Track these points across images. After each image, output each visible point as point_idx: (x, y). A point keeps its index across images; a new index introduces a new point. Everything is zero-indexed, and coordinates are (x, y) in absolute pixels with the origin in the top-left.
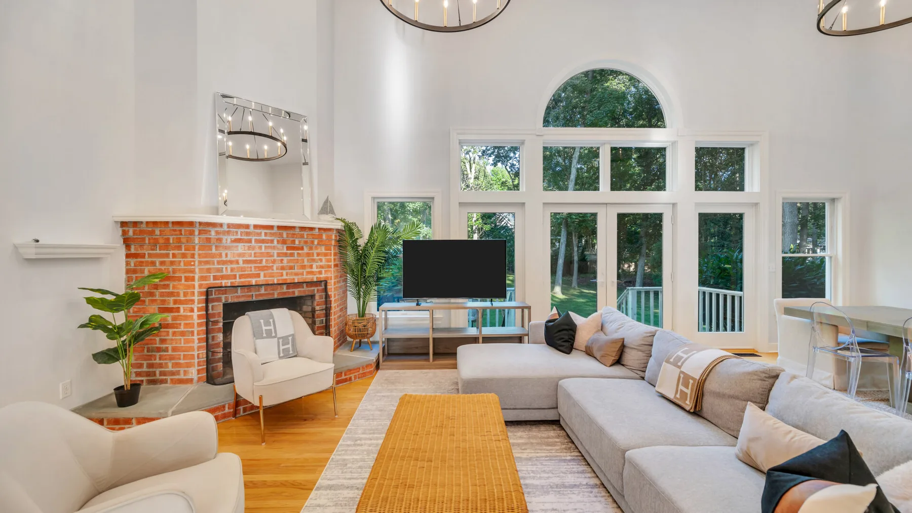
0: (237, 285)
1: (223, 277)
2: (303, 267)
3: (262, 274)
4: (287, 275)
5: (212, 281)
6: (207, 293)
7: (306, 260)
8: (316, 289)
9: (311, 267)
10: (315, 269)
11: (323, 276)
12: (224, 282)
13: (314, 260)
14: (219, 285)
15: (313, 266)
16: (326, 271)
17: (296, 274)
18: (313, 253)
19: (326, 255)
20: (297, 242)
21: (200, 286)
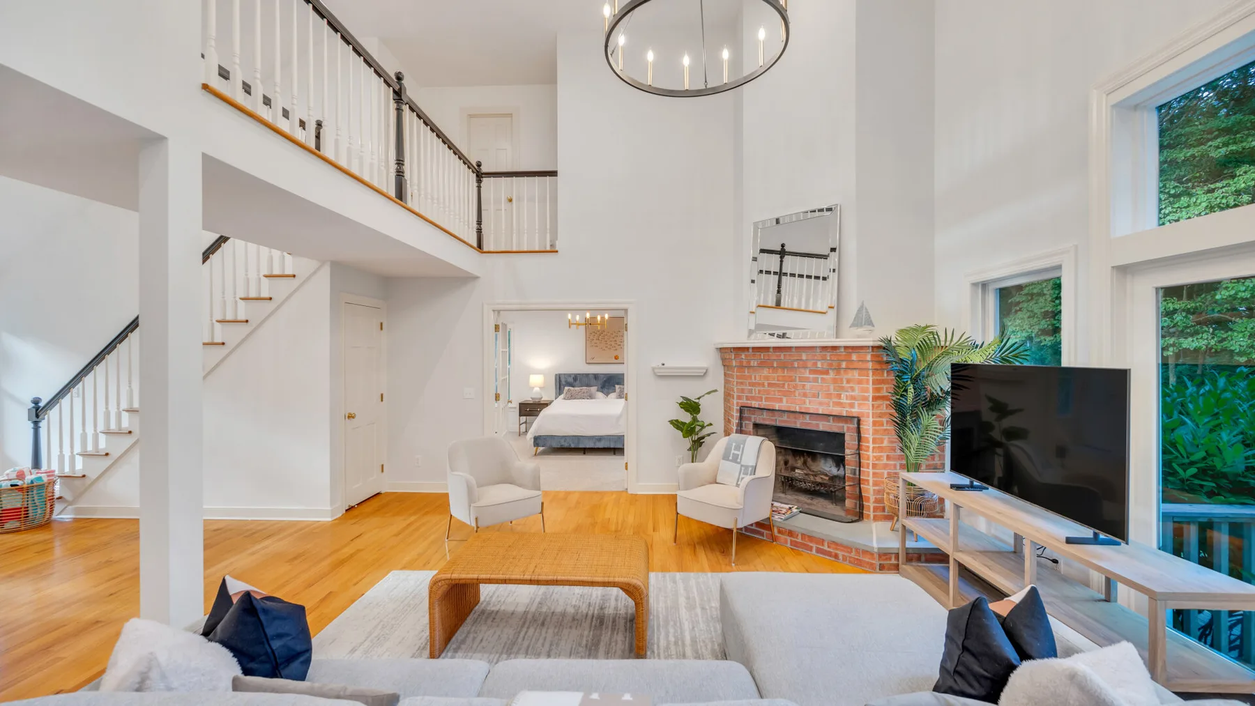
0: (762, 407)
1: (753, 398)
2: (830, 396)
3: (784, 399)
4: (810, 403)
5: (744, 401)
6: (741, 411)
7: (832, 387)
8: (846, 426)
9: (839, 396)
10: (844, 400)
11: (855, 411)
12: (755, 404)
13: (842, 388)
14: (750, 405)
15: (842, 396)
16: (859, 405)
17: (821, 404)
18: (842, 379)
19: (860, 382)
20: (819, 365)
21: (737, 403)
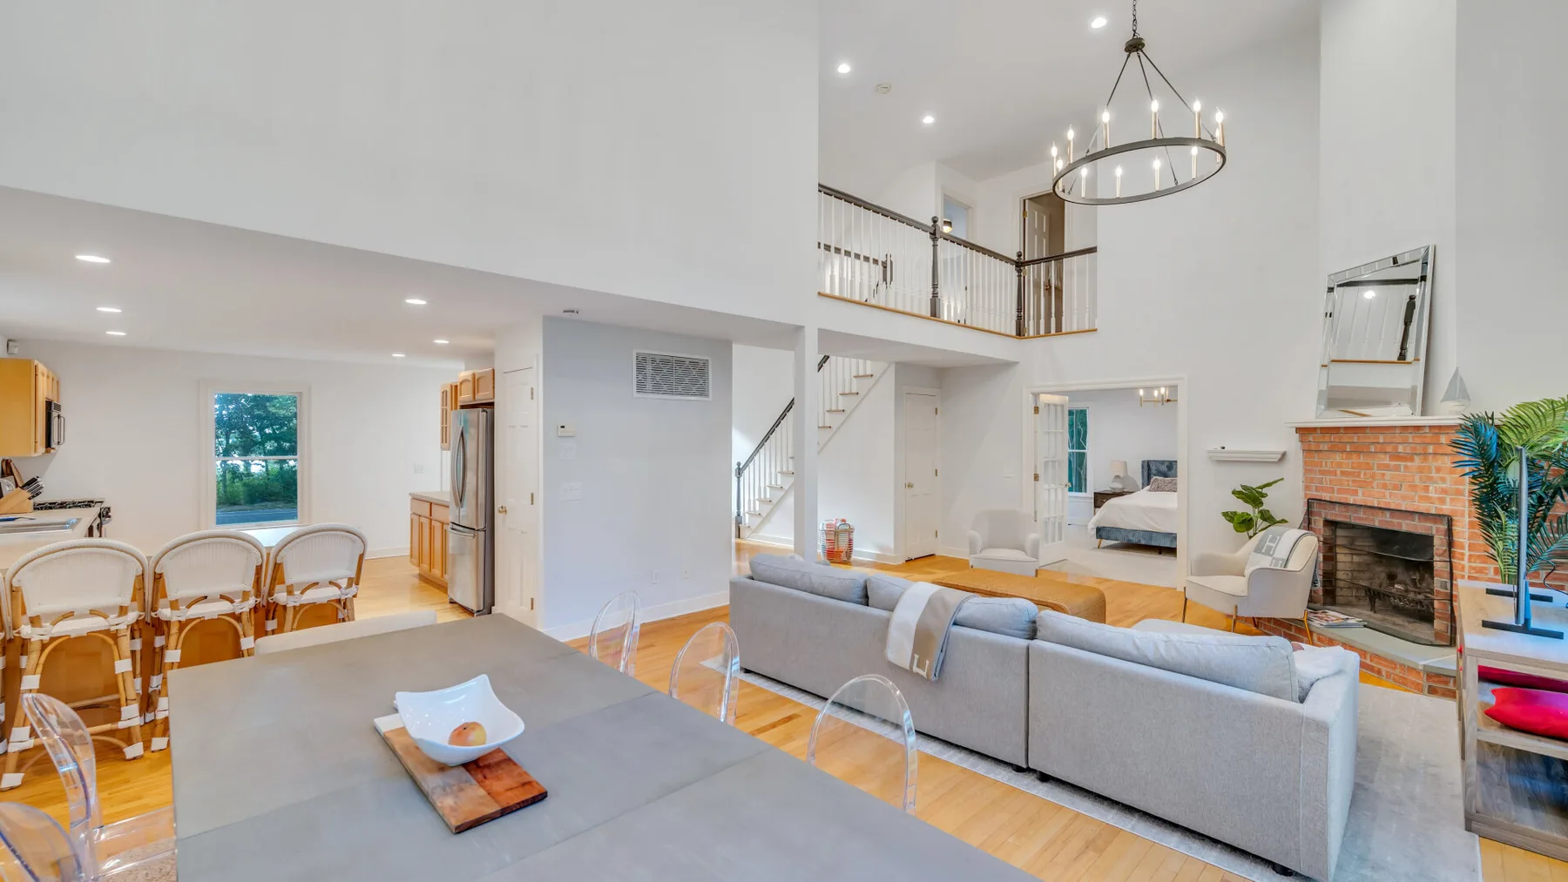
0: (1335, 500)
1: (1323, 489)
2: (1413, 487)
4: (1390, 496)
5: (1312, 492)
6: (1308, 505)
7: (1418, 477)
8: (1435, 527)
9: (1426, 489)
10: (1432, 494)
11: (1446, 508)
12: (1324, 496)
13: (1430, 479)
14: (1319, 498)
15: (1431, 488)
17: (1404, 498)
18: (1429, 468)
19: (1452, 471)
20: (1401, 449)
21: (1300, 496)
